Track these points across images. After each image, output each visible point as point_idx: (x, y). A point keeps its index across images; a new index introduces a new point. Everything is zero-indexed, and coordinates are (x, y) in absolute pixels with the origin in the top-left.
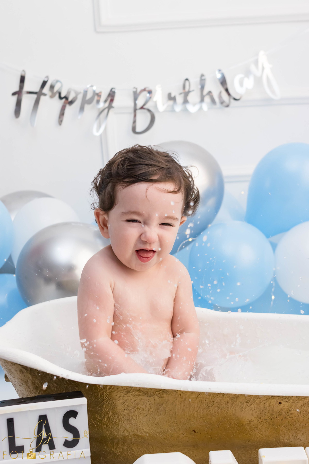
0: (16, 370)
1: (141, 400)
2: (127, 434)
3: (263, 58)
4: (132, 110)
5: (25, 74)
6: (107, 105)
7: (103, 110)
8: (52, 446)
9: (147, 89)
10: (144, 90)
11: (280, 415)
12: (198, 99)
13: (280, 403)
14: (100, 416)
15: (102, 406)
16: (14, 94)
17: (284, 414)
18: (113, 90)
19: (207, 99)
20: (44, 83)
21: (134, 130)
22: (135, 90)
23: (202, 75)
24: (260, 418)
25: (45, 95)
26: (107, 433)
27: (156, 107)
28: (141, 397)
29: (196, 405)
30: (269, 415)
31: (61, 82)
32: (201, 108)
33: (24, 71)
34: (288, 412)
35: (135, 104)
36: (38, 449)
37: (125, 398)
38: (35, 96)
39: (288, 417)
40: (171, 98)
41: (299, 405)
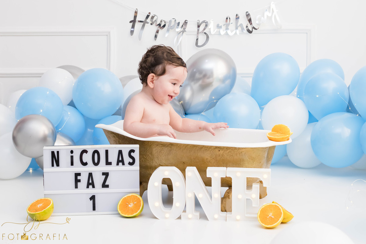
0: (112, 136)
1: (162, 148)
2: (156, 164)
3: (273, 6)
4: (196, 33)
5: (137, 11)
6: (182, 29)
7: (180, 32)
8: (123, 164)
9: (205, 21)
10: (204, 22)
11: (219, 156)
12: (234, 28)
13: (219, 151)
14: (146, 156)
15: (147, 151)
16: (131, 22)
17: (221, 155)
18: (186, 21)
19: (239, 28)
20: (148, 16)
21: (197, 44)
22: (198, 22)
23: (237, 15)
24: (211, 157)
25: (148, 23)
26: (148, 164)
27: (210, 32)
28: (162, 147)
29: (185, 151)
30: (215, 156)
31: (157, 16)
32: (236, 33)
33: (137, 9)
34: (222, 155)
35: (198, 30)
36: (118, 164)
37: (156, 148)
38: (142, 23)
39: (223, 157)
40: (219, 27)
41: (227, 152)
